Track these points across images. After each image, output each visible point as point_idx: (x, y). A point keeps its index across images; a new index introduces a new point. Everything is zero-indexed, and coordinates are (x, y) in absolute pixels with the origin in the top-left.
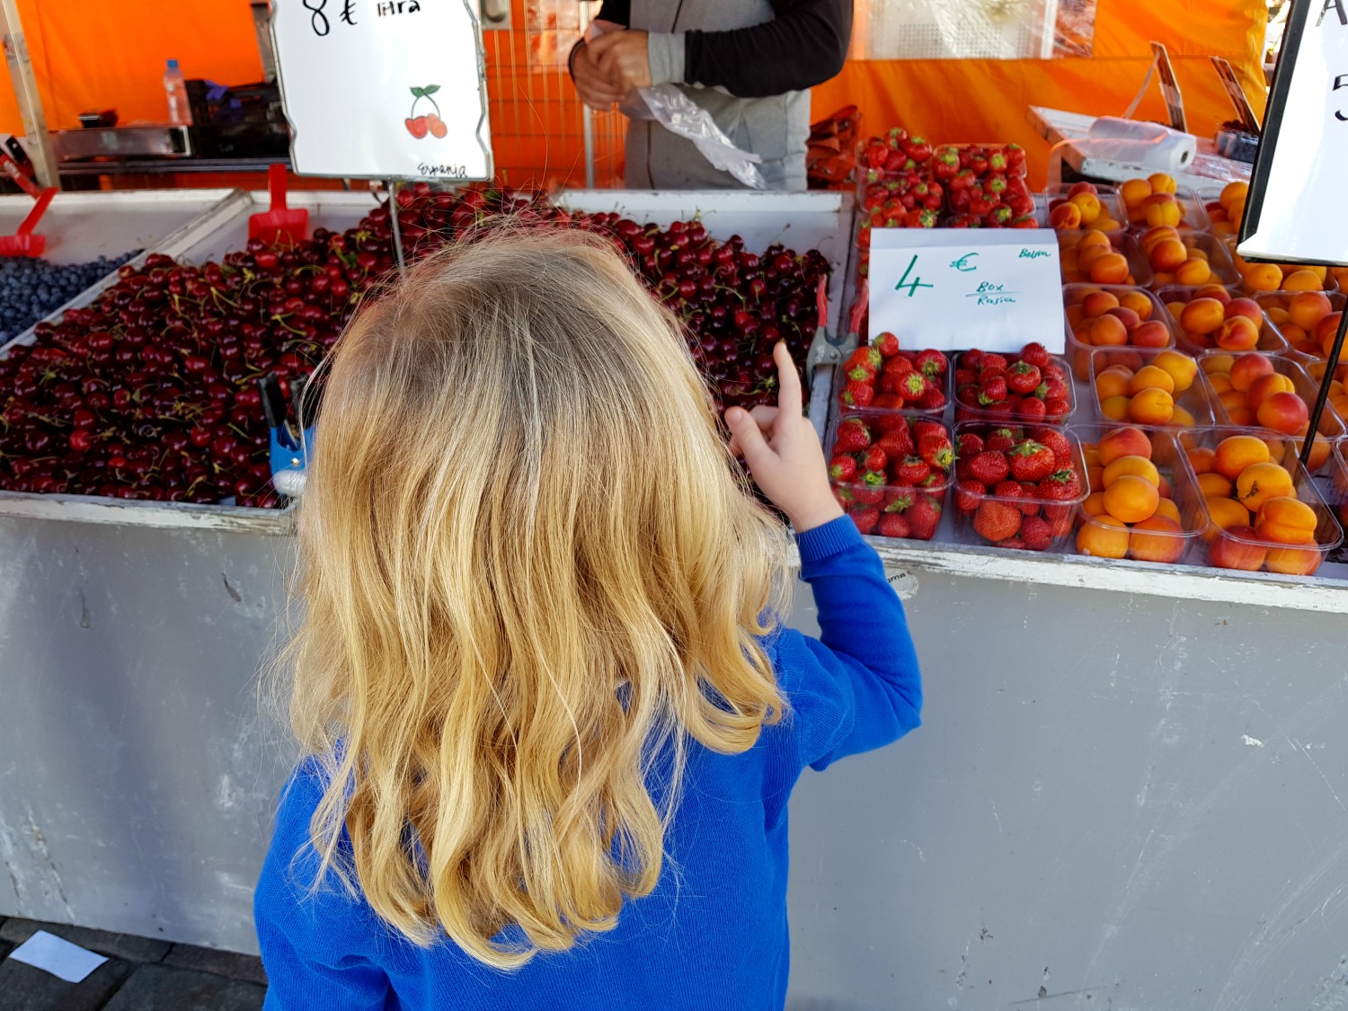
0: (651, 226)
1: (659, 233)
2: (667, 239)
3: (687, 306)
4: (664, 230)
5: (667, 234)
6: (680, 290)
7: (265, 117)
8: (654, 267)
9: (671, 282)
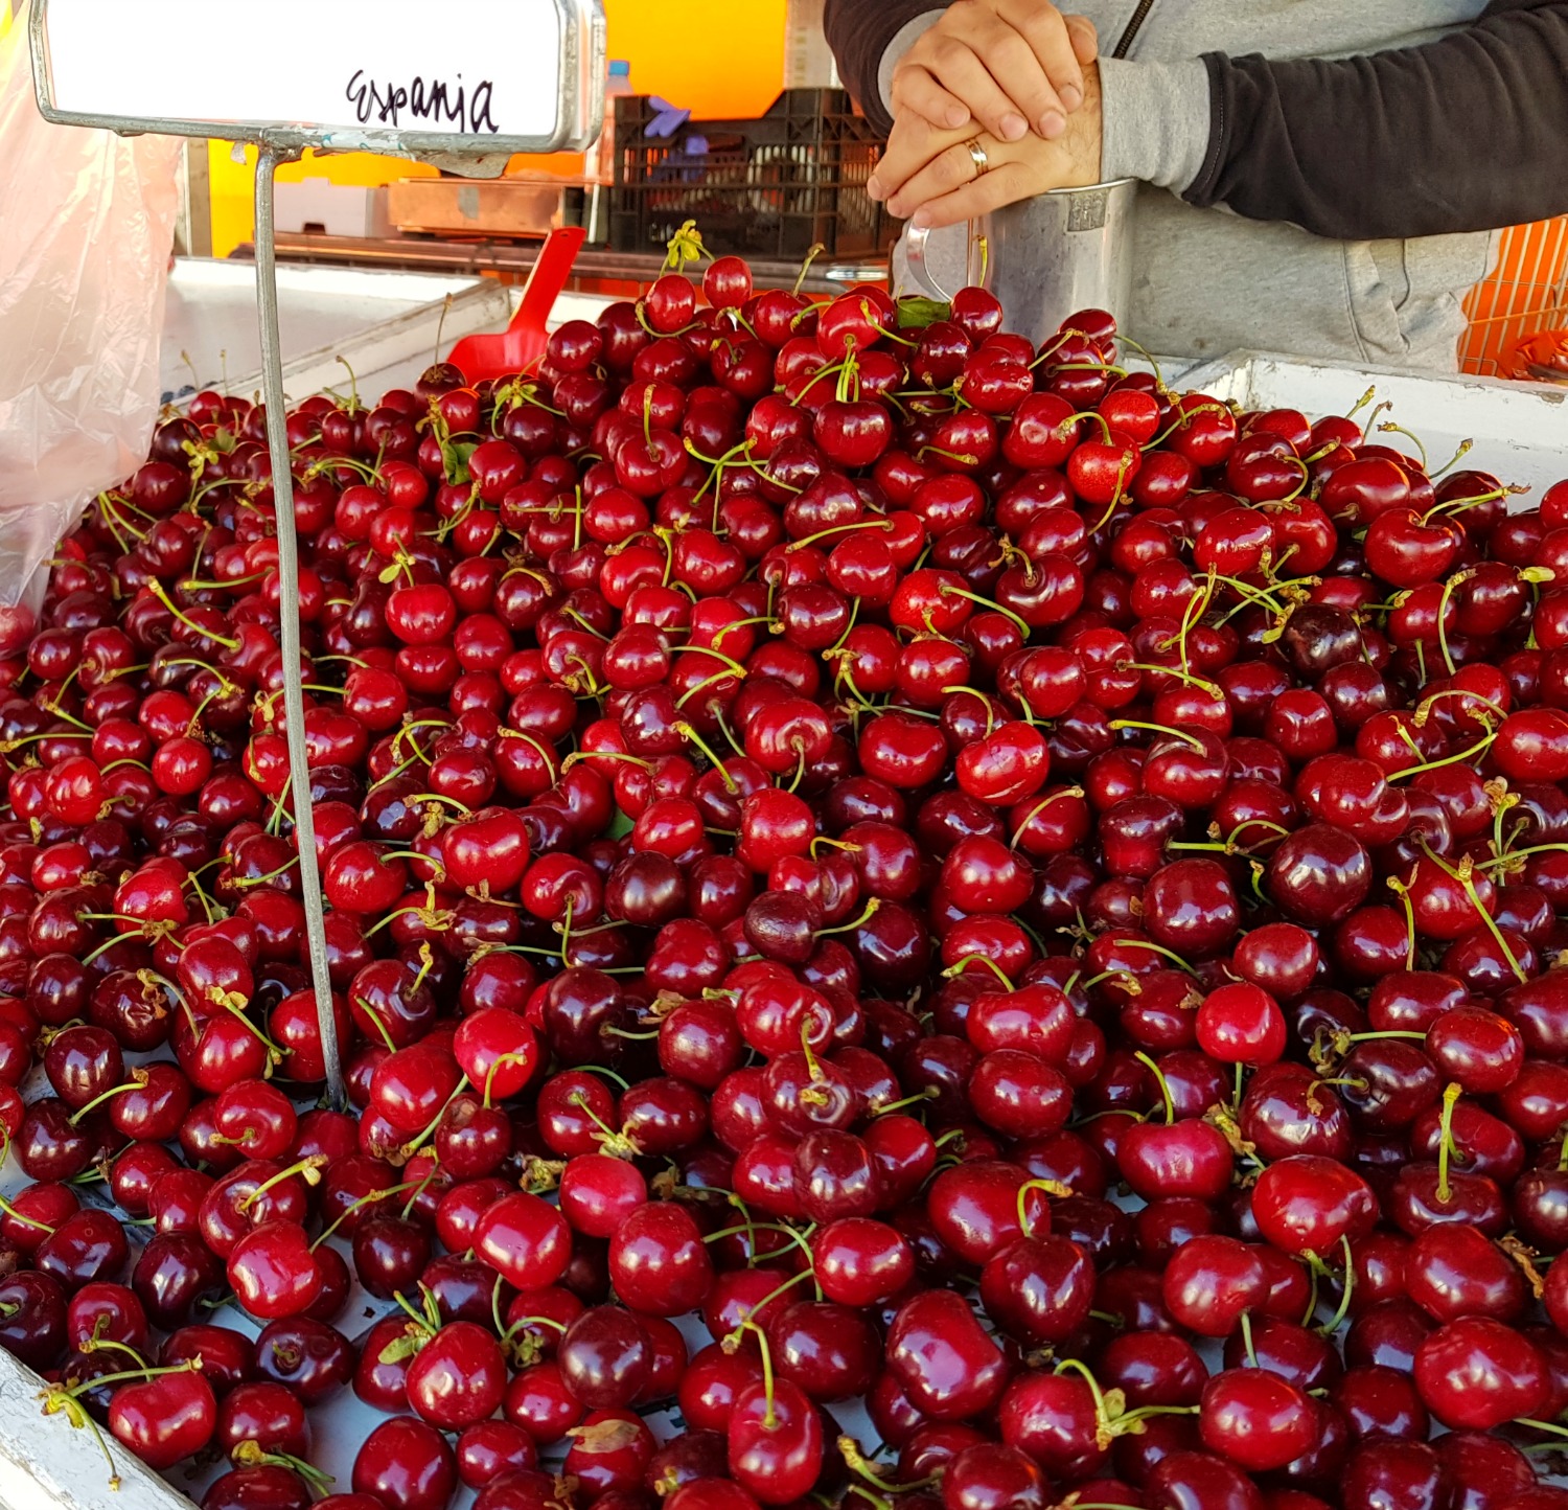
0: (1472, 482)
1: (1498, 513)
2: (1519, 538)
3: (1512, 815)
4: (1515, 506)
5: (1526, 520)
6: (1503, 743)
7: (743, 179)
8: (1428, 633)
9: (1482, 704)
